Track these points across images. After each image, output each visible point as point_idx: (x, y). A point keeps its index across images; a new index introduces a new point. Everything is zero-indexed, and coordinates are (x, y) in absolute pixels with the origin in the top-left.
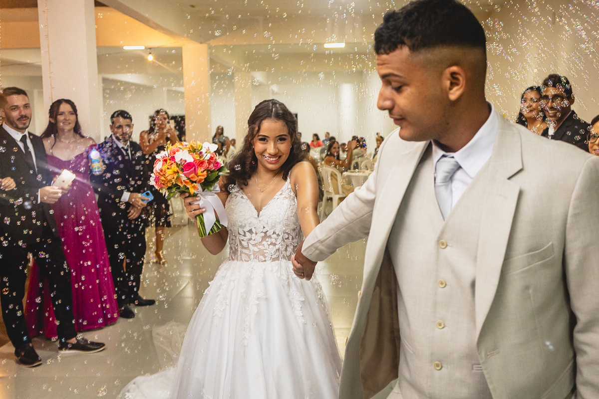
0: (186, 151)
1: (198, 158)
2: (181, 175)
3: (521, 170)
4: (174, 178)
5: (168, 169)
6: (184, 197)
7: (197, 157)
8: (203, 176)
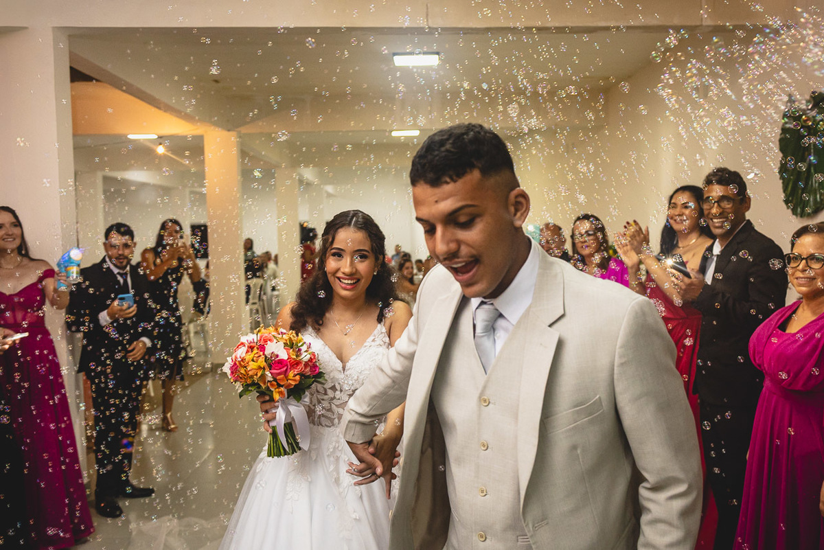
0: (281, 344)
1: (295, 357)
2: (268, 373)
3: (562, 316)
4: (256, 375)
5: (253, 360)
6: (262, 400)
7: (293, 355)
8: (295, 380)
